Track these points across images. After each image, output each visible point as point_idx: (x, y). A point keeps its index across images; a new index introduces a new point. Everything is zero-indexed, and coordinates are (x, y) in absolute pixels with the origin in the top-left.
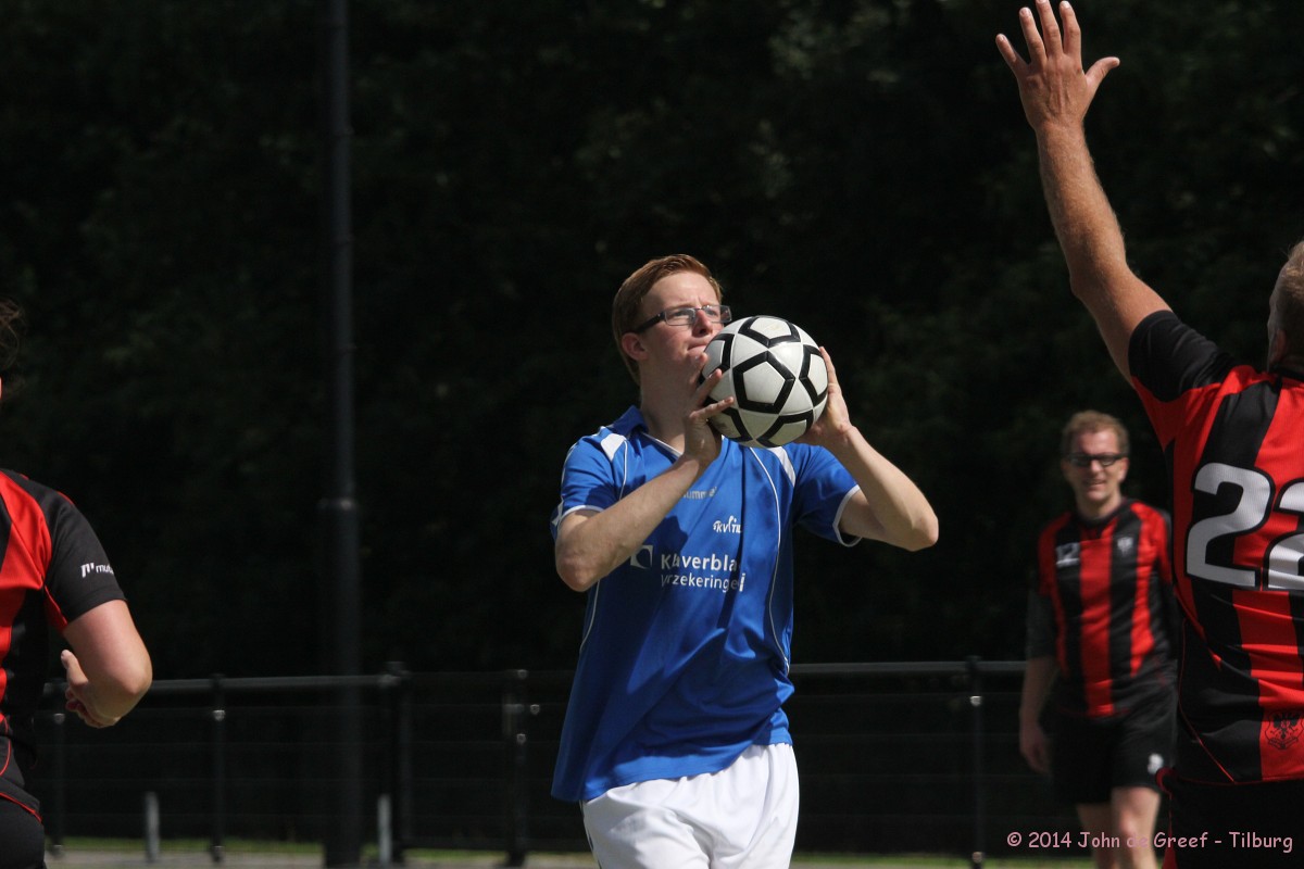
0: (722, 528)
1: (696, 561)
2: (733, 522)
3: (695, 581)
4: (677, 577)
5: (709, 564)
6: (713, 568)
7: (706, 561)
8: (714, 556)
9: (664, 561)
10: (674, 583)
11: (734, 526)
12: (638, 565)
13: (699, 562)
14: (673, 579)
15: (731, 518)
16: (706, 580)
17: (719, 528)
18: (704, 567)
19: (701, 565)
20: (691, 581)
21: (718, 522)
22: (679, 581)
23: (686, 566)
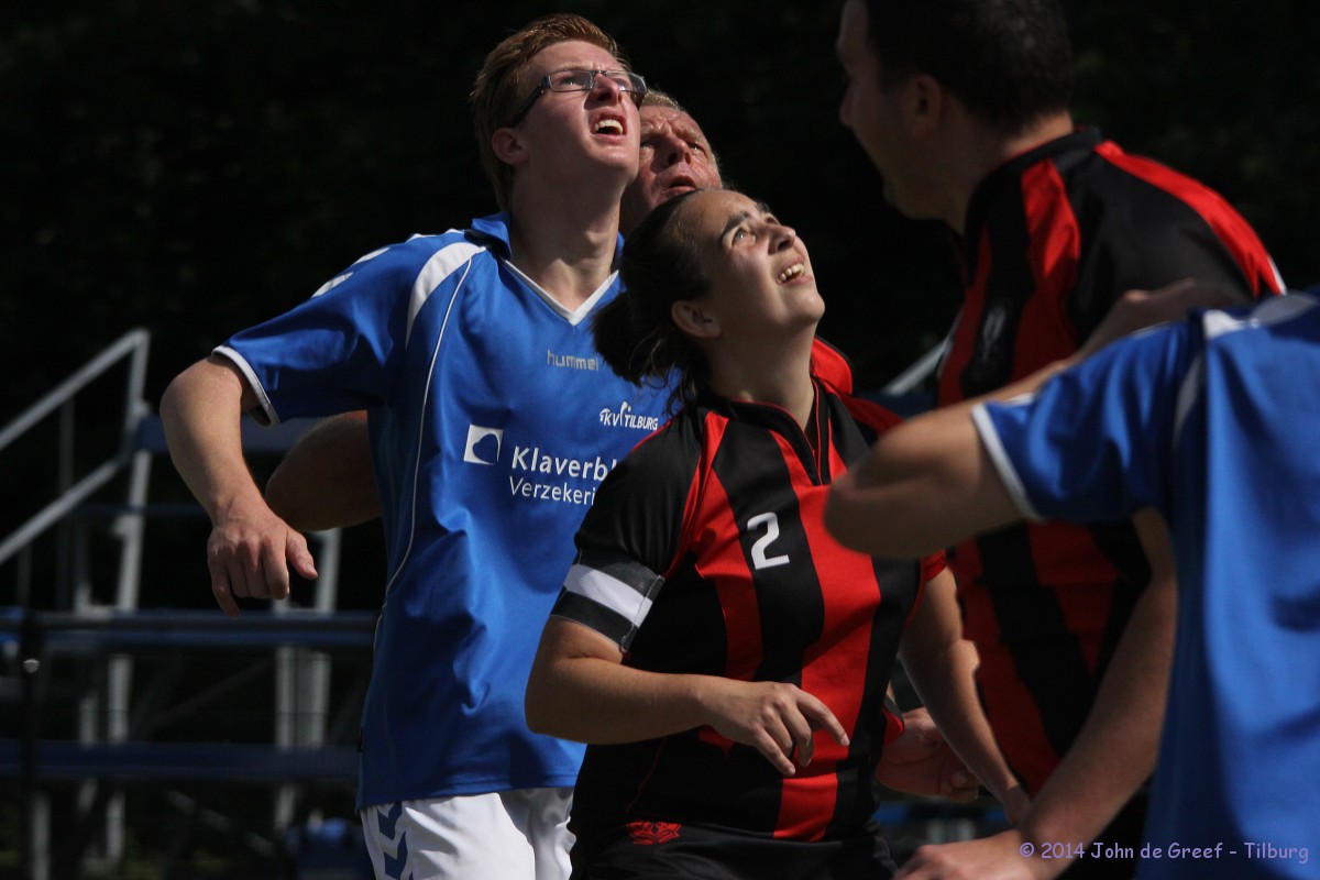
0: (611, 420)
1: (574, 466)
2: (626, 412)
3: (571, 495)
4: (548, 488)
5: (591, 471)
6: (596, 477)
7: (587, 466)
8: (599, 459)
9: (518, 457)
10: (543, 496)
11: (627, 417)
12: (476, 461)
13: (578, 468)
14: (541, 491)
15: (625, 405)
16: (587, 494)
17: (607, 419)
18: (584, 476)
19: (581, 472)
20: (566, 494)
21: (606, 410)
22: (549, 494)
23: (559, 472)
